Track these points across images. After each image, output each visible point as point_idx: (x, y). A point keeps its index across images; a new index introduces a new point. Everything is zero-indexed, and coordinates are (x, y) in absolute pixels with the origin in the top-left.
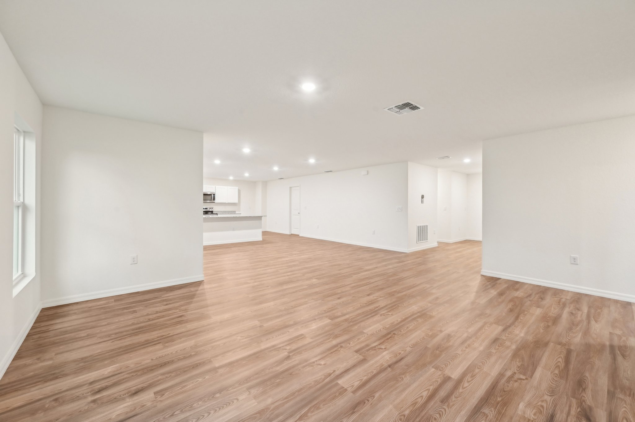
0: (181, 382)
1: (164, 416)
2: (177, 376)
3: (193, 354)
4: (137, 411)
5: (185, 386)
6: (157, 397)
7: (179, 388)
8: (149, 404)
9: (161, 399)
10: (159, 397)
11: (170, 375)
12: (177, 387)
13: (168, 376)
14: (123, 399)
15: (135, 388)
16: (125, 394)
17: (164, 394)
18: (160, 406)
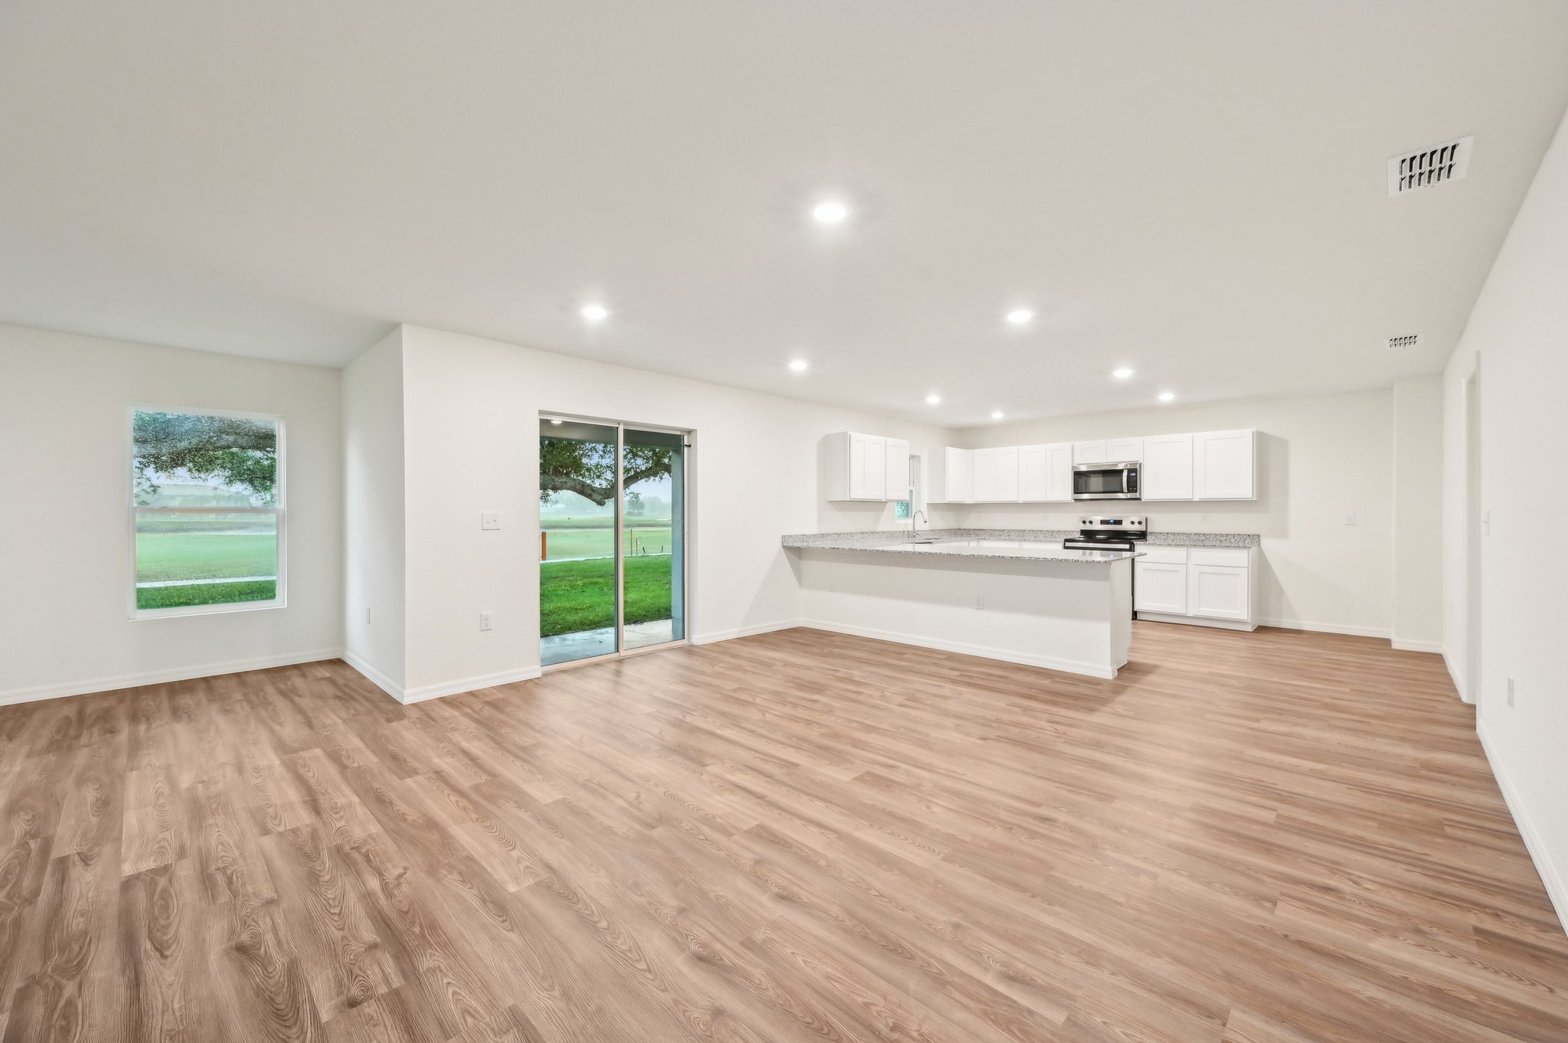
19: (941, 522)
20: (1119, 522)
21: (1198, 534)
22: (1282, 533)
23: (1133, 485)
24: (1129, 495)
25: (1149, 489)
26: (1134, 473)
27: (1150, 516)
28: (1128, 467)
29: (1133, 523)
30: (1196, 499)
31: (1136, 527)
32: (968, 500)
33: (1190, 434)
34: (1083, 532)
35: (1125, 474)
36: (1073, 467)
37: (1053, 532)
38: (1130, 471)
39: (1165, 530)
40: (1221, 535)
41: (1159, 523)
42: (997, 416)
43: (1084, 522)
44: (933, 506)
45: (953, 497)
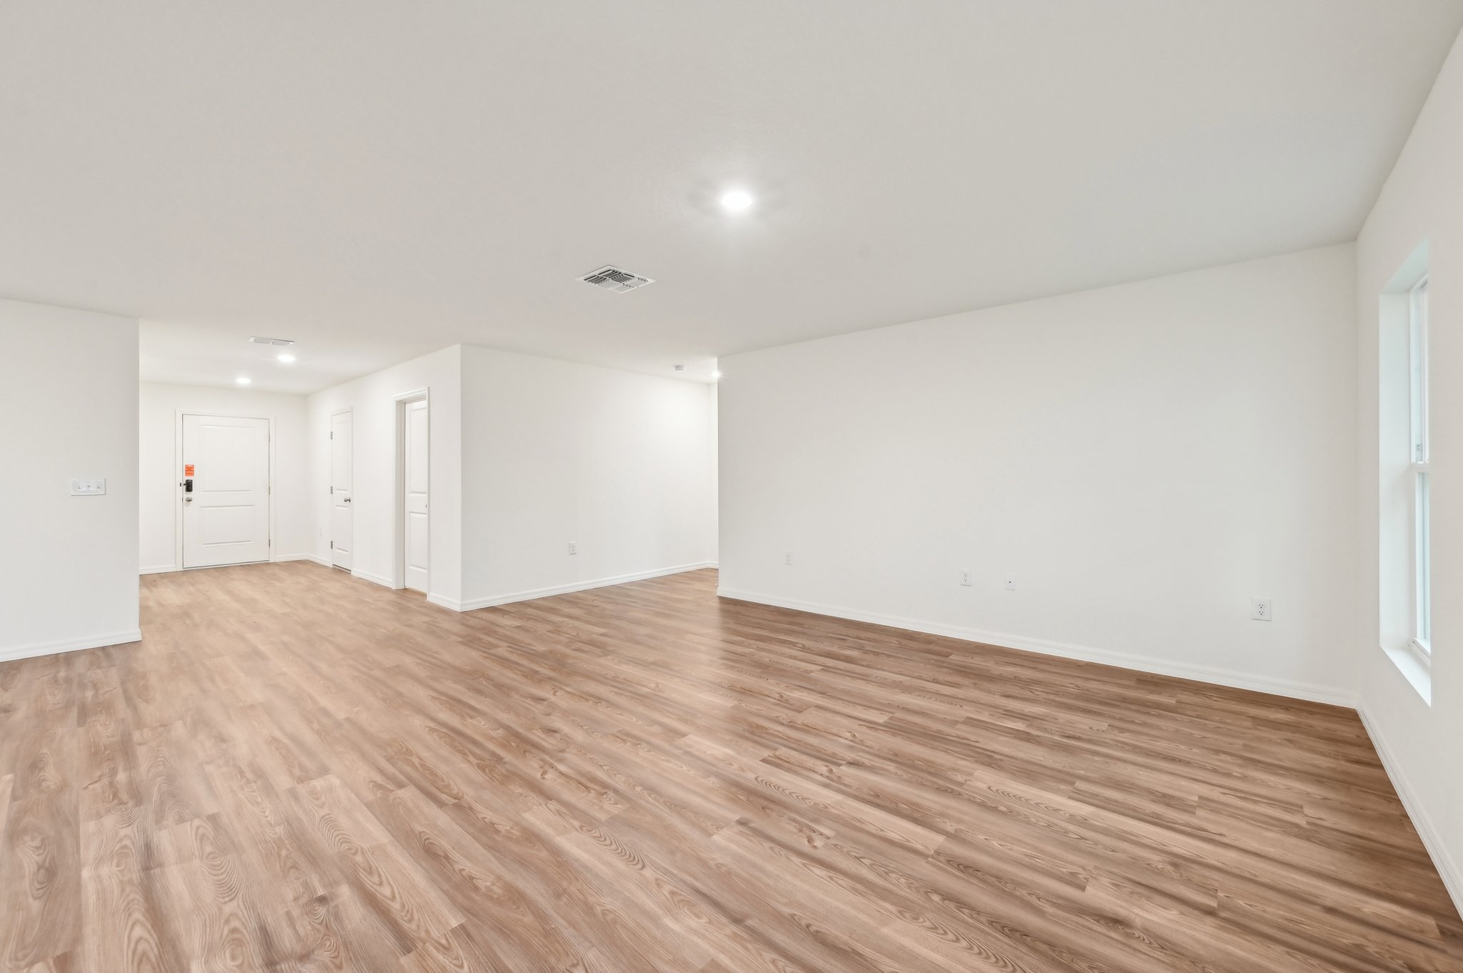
0: (1026, 866)
1: (1094, 846)
2: (1018, 884)
3: (936, 898)
4: (1130, 887)
5: (1026, 855)
6: (1085, 879)
7: (1039, 861)
8: (1105, 881)
9: (1080, 870)
10: (1080, 876)
11: (1028, 898)
12: (1039, 864)
13: (1034, 897)
14: (1146, 930)
15: (1113, 935)
16: (1139, 937)
17: (1069, 872)
18: (1090, 863)
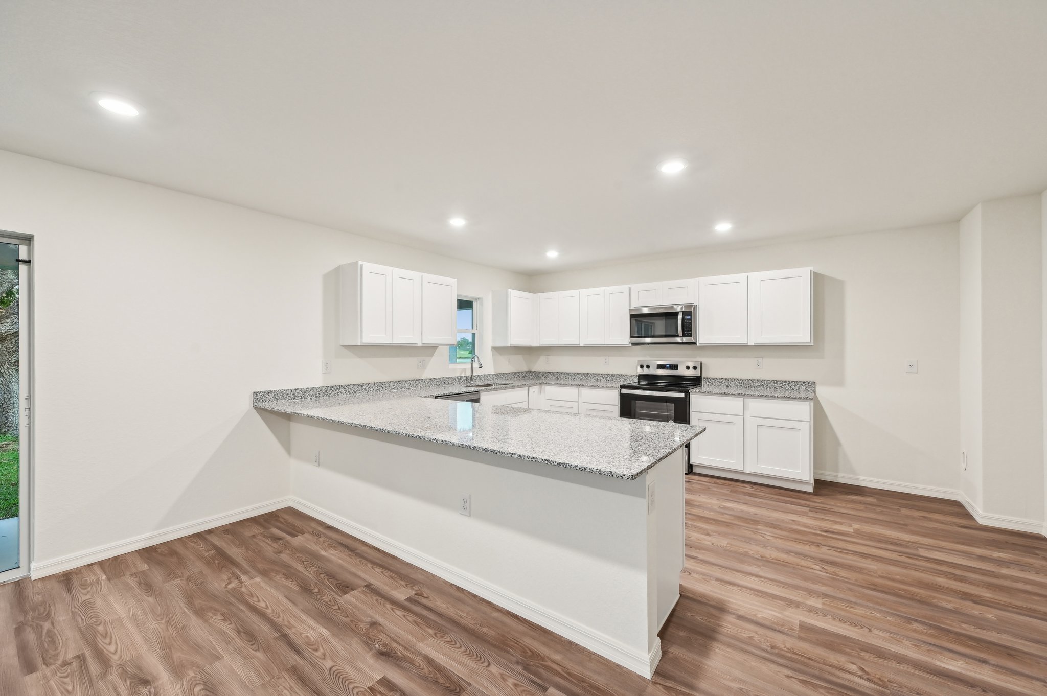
19: (508, 365)
20: (675, 367)
21: (752, 380)
22: (839, 381)
23: (688, 330)
24: (685, 340)
25: (704, 335)
26: (689, 314)
27: (704, 360)
28: (684, 309)
29: (688, 368)
30: (751, 344)
31: (691, 373)
32: (535, 344)
33: (745, 275)
34: (641, 377)
35: (680, 317)
36: (630, 310)
37: (613, 375)
38: (685, 314)
39: (719, 375)
40: (776, 382)
41: (714, 368)
42: (552, 254)
43: (642, 367)
44: (497, 350)
45: (516, 339)
